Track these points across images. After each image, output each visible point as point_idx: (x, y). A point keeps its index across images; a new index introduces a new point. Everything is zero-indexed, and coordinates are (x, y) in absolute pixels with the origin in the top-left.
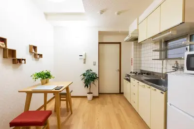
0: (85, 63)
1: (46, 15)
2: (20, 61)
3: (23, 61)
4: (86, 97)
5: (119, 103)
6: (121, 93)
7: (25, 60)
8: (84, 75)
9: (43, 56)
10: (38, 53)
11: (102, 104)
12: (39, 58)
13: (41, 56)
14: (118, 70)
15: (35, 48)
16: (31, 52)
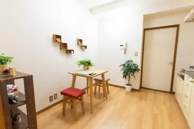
0: (125, 53)
1: (91, 10)
2: (70, 51)
3: (72, 52)
4: (124, 88)
5: (164, 103)
6: (172, 93)
7: (73, 50)
8: (124, 65)
9: (87, 47)
10: (83, 45)
11: (141, 98)
12: (84, 49)
13: (86, 47)
14: (171, 63)
15: (81, 41)
16: (78, 44)
